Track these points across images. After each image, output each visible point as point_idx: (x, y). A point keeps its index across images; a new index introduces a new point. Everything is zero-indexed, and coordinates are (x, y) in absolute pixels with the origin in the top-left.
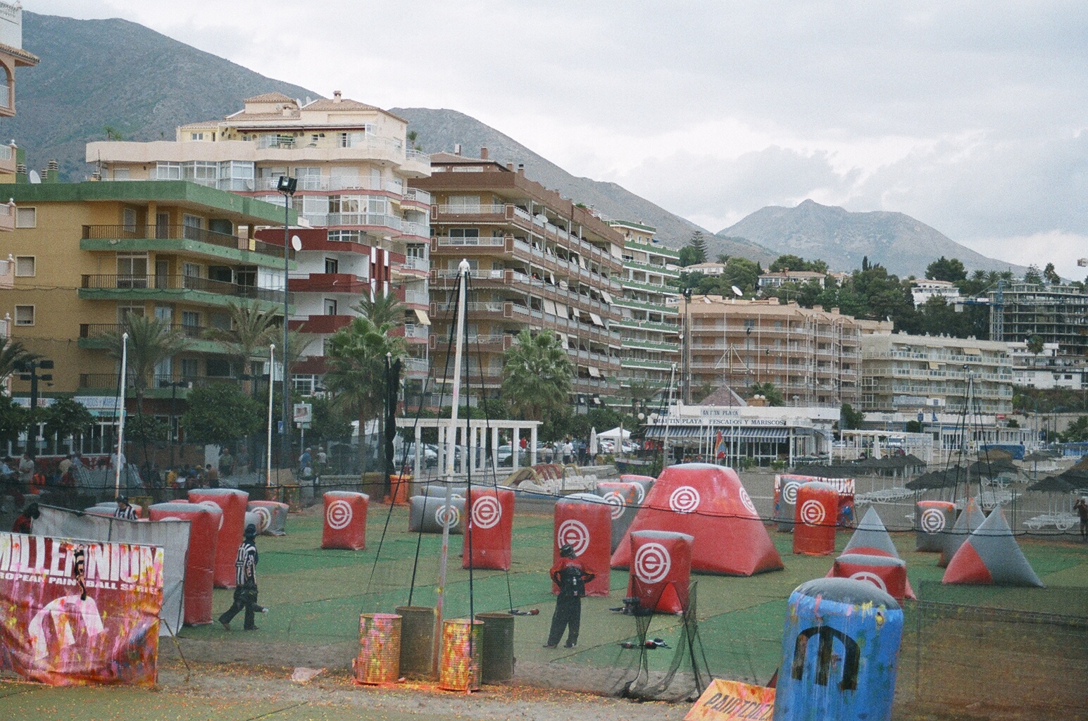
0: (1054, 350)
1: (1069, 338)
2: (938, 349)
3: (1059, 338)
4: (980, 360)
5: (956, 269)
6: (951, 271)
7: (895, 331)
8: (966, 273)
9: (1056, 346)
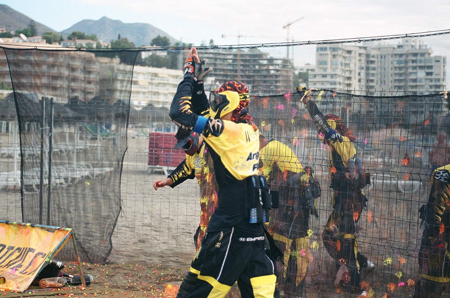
0: (212, 81)
1: (220, 75)
2: (144, 74)
3: (215, 75)
4: (168, 80)
5: (166, 41)
6: (163, 42)
7: (120, 63)
8: (170, 43)
9: (213, 78)
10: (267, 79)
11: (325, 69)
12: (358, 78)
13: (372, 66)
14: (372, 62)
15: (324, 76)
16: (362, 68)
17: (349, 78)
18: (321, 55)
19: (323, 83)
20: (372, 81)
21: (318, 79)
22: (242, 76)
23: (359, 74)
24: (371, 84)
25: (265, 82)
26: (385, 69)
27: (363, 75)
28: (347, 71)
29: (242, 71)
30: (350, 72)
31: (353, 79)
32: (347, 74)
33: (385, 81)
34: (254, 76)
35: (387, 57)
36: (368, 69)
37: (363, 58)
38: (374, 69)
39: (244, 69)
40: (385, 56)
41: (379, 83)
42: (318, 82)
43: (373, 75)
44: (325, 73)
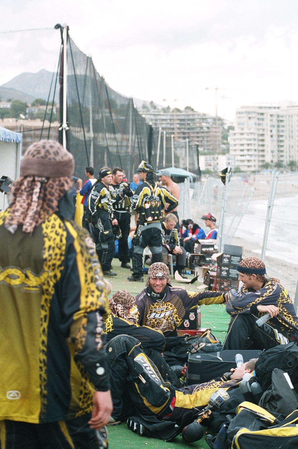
10: (200, 135)
11: (242, 129)
12: (270, 134)
13: (281, 124)
14: (282, 121)
15: (242, 134)
16: (274, 126)
17: (263, 135)
18: (239, 117)
19: (241, 140)
20: (282, 136)
21: (238, 136)
22: (179, 133)
23: (271, 131)
24: (281, 139)
25: (198, 137)
26: (292, 126)
27: (275, 132)
28: (260, 129)
29: (179, 128)
30: (263, 130)
31: (266, 136)
32: (261, 132)
33: (292, 137)
34: (189, 133)
35: (293, 116)
36: (278, 126)
37: (275, 118)
38: (283, 126)
39: (181, 127)
40: (292, 116)
41: (288, 137)
42: (238, 139)
43: (283, 131)
44: (242, 132)
